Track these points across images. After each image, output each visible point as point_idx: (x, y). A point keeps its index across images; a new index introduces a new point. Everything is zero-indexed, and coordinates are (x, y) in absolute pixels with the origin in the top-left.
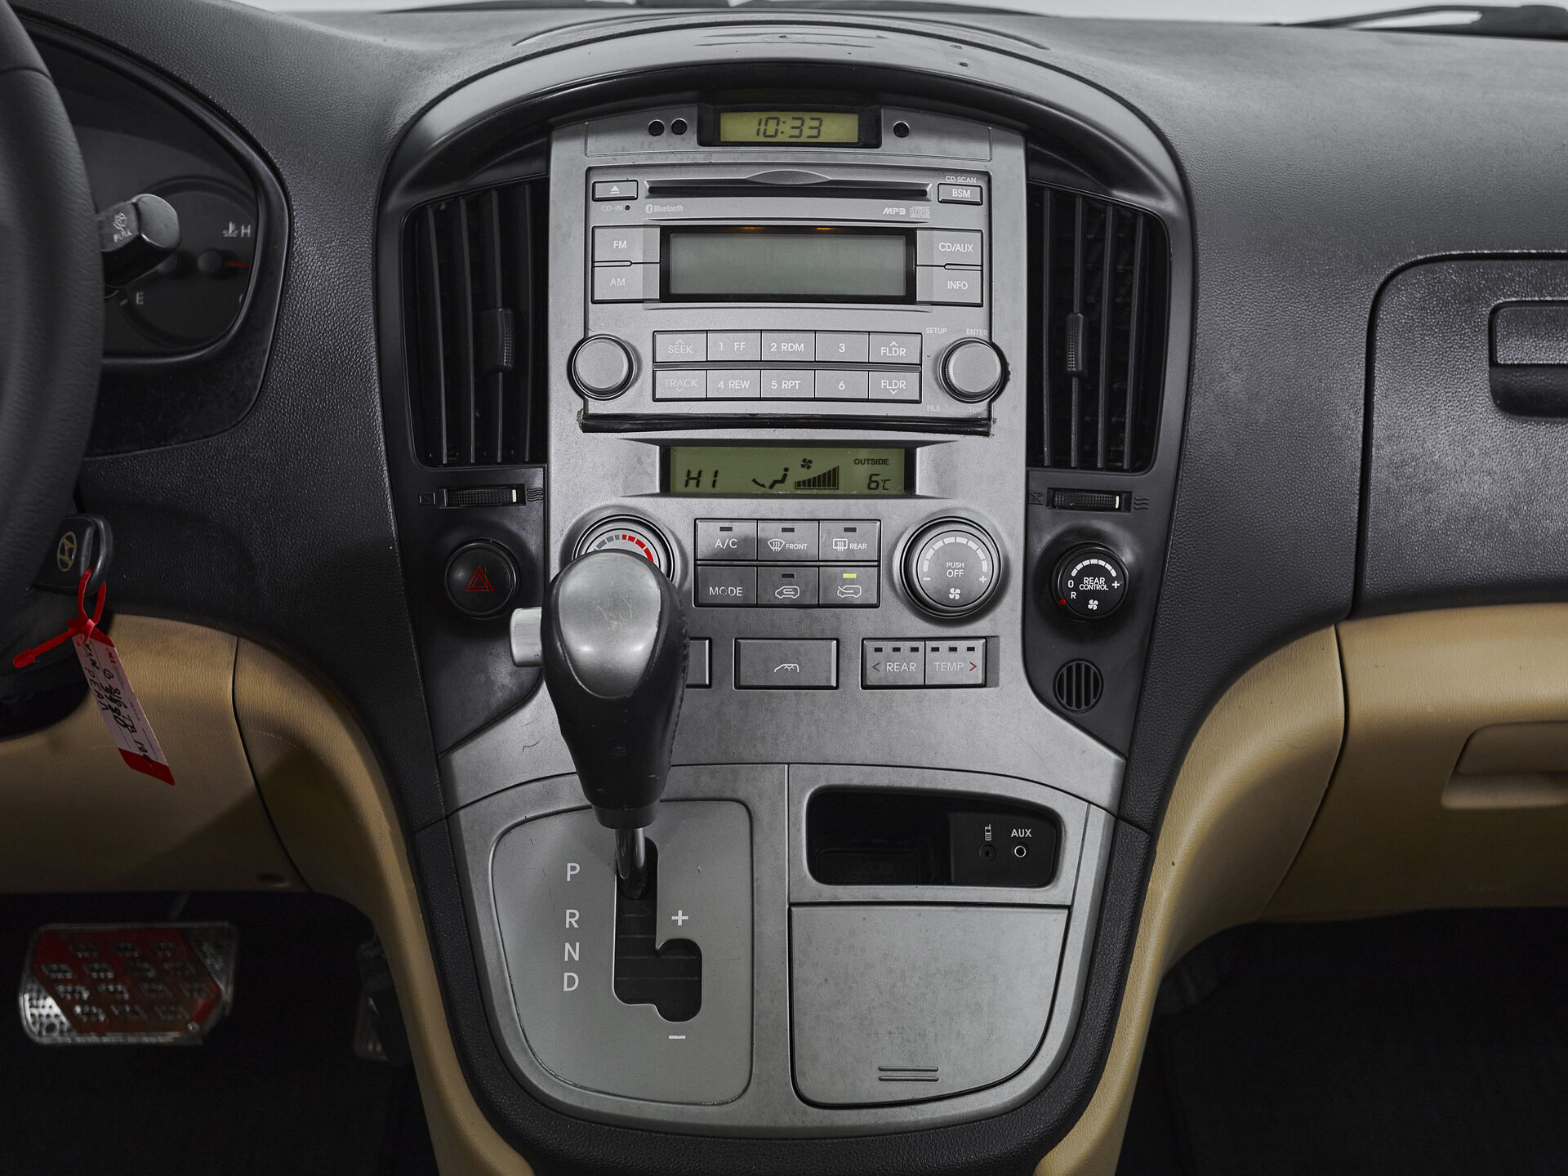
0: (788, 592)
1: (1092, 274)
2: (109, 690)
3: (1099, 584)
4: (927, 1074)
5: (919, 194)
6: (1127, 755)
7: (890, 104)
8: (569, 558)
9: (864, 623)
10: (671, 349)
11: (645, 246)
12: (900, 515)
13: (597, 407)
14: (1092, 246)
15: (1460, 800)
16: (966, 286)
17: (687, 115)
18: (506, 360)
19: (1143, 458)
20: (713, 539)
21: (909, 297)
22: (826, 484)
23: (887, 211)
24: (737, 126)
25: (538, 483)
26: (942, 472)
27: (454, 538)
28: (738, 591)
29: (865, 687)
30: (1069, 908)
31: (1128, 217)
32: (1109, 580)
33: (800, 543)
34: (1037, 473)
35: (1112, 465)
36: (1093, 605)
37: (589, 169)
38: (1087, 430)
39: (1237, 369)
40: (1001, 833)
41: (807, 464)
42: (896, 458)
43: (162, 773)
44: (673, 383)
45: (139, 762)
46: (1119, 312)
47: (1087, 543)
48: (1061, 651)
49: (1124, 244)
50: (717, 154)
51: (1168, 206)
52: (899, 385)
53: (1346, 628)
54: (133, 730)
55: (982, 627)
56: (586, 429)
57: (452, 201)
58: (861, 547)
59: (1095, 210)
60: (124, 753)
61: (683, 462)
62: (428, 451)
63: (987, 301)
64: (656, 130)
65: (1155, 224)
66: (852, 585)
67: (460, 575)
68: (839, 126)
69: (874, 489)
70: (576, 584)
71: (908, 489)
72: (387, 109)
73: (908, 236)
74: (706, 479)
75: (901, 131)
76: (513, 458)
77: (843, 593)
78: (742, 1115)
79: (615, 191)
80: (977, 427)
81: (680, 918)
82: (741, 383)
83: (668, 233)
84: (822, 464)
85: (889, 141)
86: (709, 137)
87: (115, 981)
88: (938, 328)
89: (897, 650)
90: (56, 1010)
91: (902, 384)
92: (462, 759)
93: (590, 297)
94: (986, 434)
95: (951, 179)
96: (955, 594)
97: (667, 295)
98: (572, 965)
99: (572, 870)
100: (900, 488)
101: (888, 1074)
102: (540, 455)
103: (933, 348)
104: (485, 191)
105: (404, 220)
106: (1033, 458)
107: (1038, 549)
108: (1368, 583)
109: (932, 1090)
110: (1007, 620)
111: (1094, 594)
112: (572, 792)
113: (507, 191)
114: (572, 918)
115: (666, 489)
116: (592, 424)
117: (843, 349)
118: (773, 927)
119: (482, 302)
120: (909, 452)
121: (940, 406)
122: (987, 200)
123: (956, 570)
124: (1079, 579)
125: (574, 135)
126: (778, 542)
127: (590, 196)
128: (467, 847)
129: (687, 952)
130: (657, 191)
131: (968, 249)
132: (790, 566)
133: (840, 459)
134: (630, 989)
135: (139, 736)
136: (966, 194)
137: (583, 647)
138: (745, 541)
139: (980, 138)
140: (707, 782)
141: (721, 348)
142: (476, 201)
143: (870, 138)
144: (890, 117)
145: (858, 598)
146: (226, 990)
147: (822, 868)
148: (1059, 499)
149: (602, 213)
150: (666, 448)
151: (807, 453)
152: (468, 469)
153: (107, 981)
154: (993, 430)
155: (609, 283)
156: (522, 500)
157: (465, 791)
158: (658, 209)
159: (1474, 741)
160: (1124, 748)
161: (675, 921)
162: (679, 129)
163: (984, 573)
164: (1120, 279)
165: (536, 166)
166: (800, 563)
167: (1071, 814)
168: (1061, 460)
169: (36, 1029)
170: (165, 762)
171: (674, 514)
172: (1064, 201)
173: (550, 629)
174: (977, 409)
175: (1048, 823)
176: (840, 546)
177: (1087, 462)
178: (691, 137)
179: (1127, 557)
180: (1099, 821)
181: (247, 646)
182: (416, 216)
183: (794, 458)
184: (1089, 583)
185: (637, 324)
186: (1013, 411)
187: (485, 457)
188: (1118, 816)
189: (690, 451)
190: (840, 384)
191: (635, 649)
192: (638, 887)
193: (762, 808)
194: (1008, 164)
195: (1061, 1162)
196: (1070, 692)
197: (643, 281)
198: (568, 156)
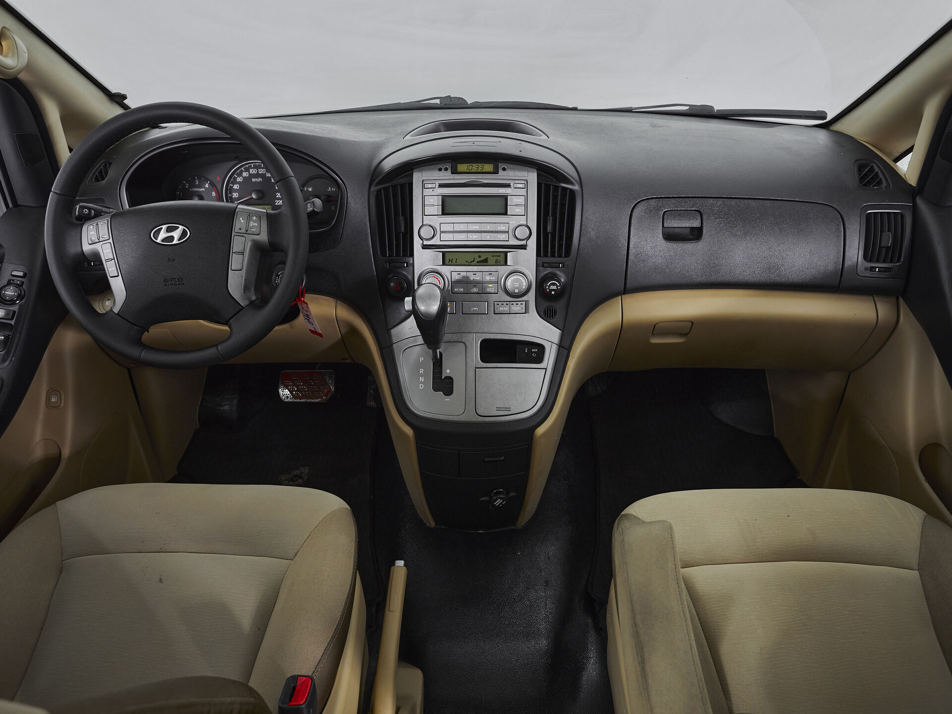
0: (475, 290)
1: (555, 205)
2: (307, 315)
3: (555, 287)
4: (508, 409)
5: (508, 186)
6: (562, 330)
7: (501, 162)
8: (419, 285)
9: (494, 297)
10: (445, 228)
11: (437, 201)
12: (503, 270)
13: (426, 243)
14: (555, 197)
15: (655, 341)
16: (520, 210)
17: (448, 166)
18: (403, 229)
19: (568, 254)
20: (456, 277)
21: (506, 213)
22: (484, 262)
23: (500, 191)
24: (462, 167)
25: (411, 262)
26: (515, 259)
27: (390, 276)
28: (462, 290)
29: (495, 314)
30: (546, 369)
31: (564, 189)
32: (557, 286)
33: (478, 278)
34: (539, 258)
35: (560, 256)
36: (553, 293)
37: (423, 180)
38: (553, 246)
39: (593, 230)
40: (530, 350)
41: (480, 257)
42: (503, 255)
43: (320, 335)
44: (445, 236)
45: (314, 332)
46: (562, 214)
47: (553, 276)
48: (545, 304)
49: (564, 196)
50: (456, 176)
51: (576, 187)
52: (503, 237)
53: (623, 296)
54: (313, 324)
55: (525, 298)
56: (423, 248)
57: (388, 187)
58: (493, 278)
59: (556, 188)
60: (310, 330)
61: (448, 257)
62: (383, 253)
63: (526, 214)
64: (440, 170)
65: (572, 191)
66: (491, 288)
67: (392, 284)
68: (489, 167)
69: (497, 264)
70: (421, 291)
71: (506, 263)
72: (371, 162)
73: (505, 198)
74: (454, 261)
75: (504, 169)
76: (405, 255)
77: (489, 290)
78: (463, 418)
79: (430, 186)
80: (524, 247)
81: (448, 371)
82: (463, 236)
83: (444, 197)
84: (483, 257)
85: (501, 172)
86: (454, 172)
87: (303, 385)
88: (513, 222)
89: (502, 304)
90: (289, 393)
91: (504, 236)
92: (394, 331)
93: (423, 214)
94: (526, 249)
95: (517, 182)
96: (517, 291)
97: (444, 213)
98: (422, 382)
99: (421, 359)
100: (503, 263)
101: (498, 409)
102: (412, 255)
103: (512, 227)
104: (396, 184)
105: (376, 193)
106: (537, 255)
107: (540, 278)
108: (628, 286)
109: (509, 413)
110: (531, 297)
111: (553, 290)
112: (420, 340)
113: (402, 185)
114: (422, 371)
115: (444, 264)
116: (425, 247)
117: (488, 228)
118: (471, 374)
119: (396, 216)
120: (506, 253)
121: (513, 242)
122: (527, 187)
123: (517, 285)
124: (549, 286)
125: (419, 171)
126: (472, 278)
127: (423, 187)
128: (395, 353)
129: (450, 379)
130: (441, 186)
131: (521, 200)
132: (475, 283)
133: (489, 256)
134: (436, 389)
135: (314, 326)
136: (521, 186)
137: (422, 307)
138: (464, 277)
139: (525, 171)
140: (455, 337)
141: (458, 227)
142: (394, 187)
143: (496, 172)
144: (501, 166)
145: (492, 291)
146: (332, 388)
147: (484, 359)
148: (546, 265)
149: (426, 192)
150: (444, 253)
151: (480, 254)
152: (394, 258)
153: (301, 385)
154: (527, 248)
155: (428, 210)
156: (407, 266)
157: (394, 340)
158: (441, 191)
159: (656, 326)
160: (562, 329)
161: (447, 372)
162: (446, 169)
163: (524, 285)
164: (563, 205)
165: (410, 179)
166: (478, 282)
167: (547, 346)
168: (546, 255)
169: (284, 398)
170: (320, 332)
171: (446, 270)
172: (547, 186)
173: (414, 302)
174: (523, 243)
175: (541, 348)
176: (488, 278)
177: (553, 255)
178: (449, 171)
179: (563, 280)
180: (555, 348)
181: (338, 302)
182: (379, 191)
183: (476, 256)
184: (552, 287)
185: (436, 221)
186: (532, 243)
187: (398, 255)
188: (560, 346)
189: (450, 254)
190: (488, 236)
191: (434, 308)
192: (438, 364)
193: (468, 344)
194: (532, 177)
195: (541, 430)
196: (547, 315)
197: (437, 210)
198: (418, 177)
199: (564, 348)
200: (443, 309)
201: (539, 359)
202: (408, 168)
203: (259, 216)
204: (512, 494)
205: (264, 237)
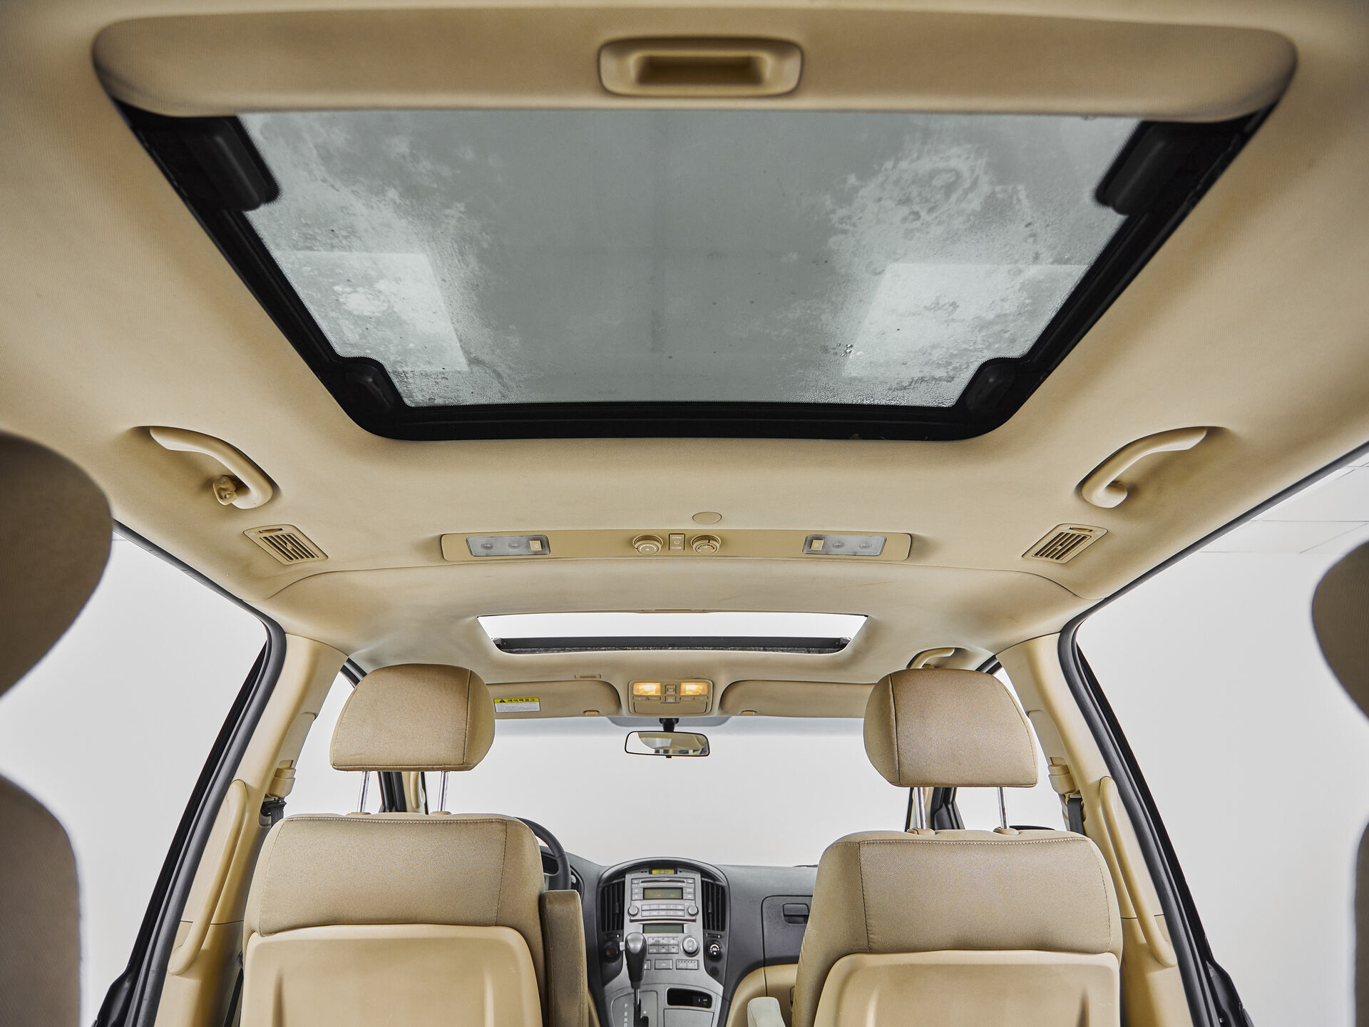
0: (663, 951)
1: (713, 894)
3: (716, 950)
5: (683, 882)
6: (724, 986)
7: (679, 867)
9: (676, 957)
10: (645, 908)
11: (641, 891)
12: (681, 936)
13: (632, 918)
14: (713, 890)
16: (691, 897)
17: (647, 869)
18: (617, 912)
19: (723, 929)
20: (651, 941)
22: (669, 930)
23: (679, 884)
24: (655, 871)
25: (623, 931)
26: (689, 929)
27: (608, 944)
28: (655, 950)
29: (677, 969)
30: (714, 1013)
31: (718, 886)
33: (665, 942)
34: (704, 930)
35: (718, 929)
36: (715, 953)
37: (632, 879)
38: (713, 922)
40: (702, 1000)
41: (666, 927)
42: (680, 926)
44: (645, 913)
46: (718, 901)
47: (715, 943)
48: (710, 964)
49: (718, 891)
50: (652, 876)
51: (724, 885)
52: (681, 913)
53: (766, 968)
55: (697, 957)
57: (610, 885)
58: (675, 942)
59: (712, 886)
61: (646, 927)
62: (604, 930)
63: (695, 899)
64: (643, 872)
65: (723, 888)
66: (674, 949)
68: (671, 872)
69: (677, 931)
71: (683, 932)
72: (599, 872)
73: (682, 889)
74: (650, 930)
75: (681, 872)
76: (618, 928)
77: (673, 951)
79: (636, 882)
80: (694, 921)
82: (656, 913)
83: (644, 889)
84: (668, 927)
85: (678, 873)
86: (650, 873)
88: (687, 904)
89: (682, 962)
92: (607, 987)
93: (631, 900)
95: (689, 879)
96: (692, 951)
97: (644, 899)
98: (626, 1017)
99: (626, 1005)
102: (623, 928)
103: (686, 907)
104: (614, 884)
105: (601, 891)
106: (704, 928)
107: (706, 942)
108: (766, 956)
110: (701, 956)
113: (618, 883)
114: (626, 1014)
115: (644, 932)
116: (631, 921)
117: (672, 907)
118: (661, 1013)
119: (614, 903)
120: (683, 925)
121: (687, 917)
122: (694, 883)
123: (691, 946)
124: (712, 949)
125: (629, 874)
126: (662, 941)
127: (632, 883)
128: (608, 1004)
129: (646, 1018)
130: (642, 882)
131: (692, 890)
132: (663, 945)
133: (672, 926)
136: (691, 882)
137: (631, 947)
138: (656, 941)
139: (693, 873)
140: (650, 988)
141: (653, 907)
142: (613, 887)
143: (676, 873)
144: (679, 869)
145: (675, 952)
147: (670, 1002)
148: (709, 934)
149: (634, 886)
150: (644, 925)
151: (667, 925)
152: (610, 931)
154: (697, 922)
155: (635, 897)
156: (619, 936)
157: (607, 994)
158: (643, 885)
161: (644, 1013)
162: (646, 872)
163: (696, 947)
164: (718, 899)
165: (623, 879)
166: (666, 945)
167: (713, 996)
168: (709, 928)
172: (707, 883)
173: (626, 943)
174: (694, 918)
175: (709, 997)
176: (672, 942)
177: (713, 929)
178: (648, 873)
179: (721, 946)
180: (720, 998)
182: (603, 889)
184: (714, 950)
185: (638, 904)
186: (700, 918)
187: (613, 929)
188: (723, 998)
189: (648, 926)
190: (672, 913)
191: (639, 946)
192: (638, 1009)
193: (659, 992)
194: (698, 877)
196: (713, 973)
197: (640, 896)
198: (628, 877)
199: (727, 1001)
200: (644, 949)
201: (709, 1005)
202: (621, 873)
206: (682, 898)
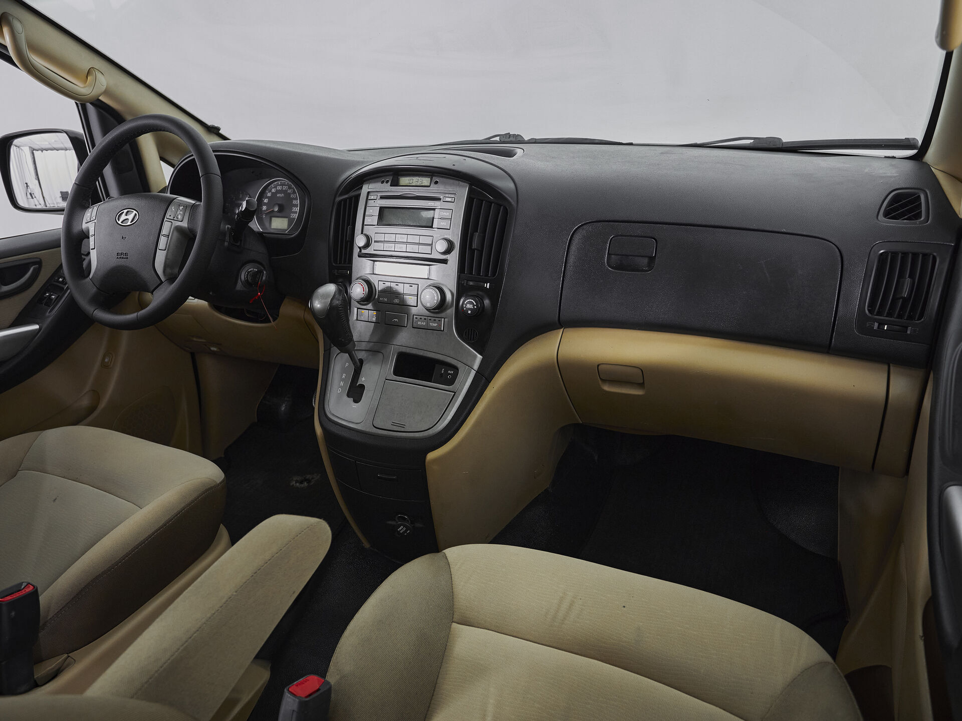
0: (397, 301)
3: (471, 307)
4: (403, 426)
5: (438, 199)
6: (484, 357)
9: (414, 311)
10: (378, 237)
11: (376, 212)
13: (362, 251)
14: (487, 213)
15: (607, 388)
16: (445, 223)
17: (390, 179)
19: (494, 273)
20: (382, 286)
23: (429, 203)
24: (404, 180)
28: (386, 300)
30: (455, 393)
31: (498, 206)
32: (474, 306)
33: (400, 289)
34: (461, 275)
35: (485, 275)
36: (469, 312)
37: (369, 192)
38: (478, 264)
40: (446, 371)
44: (380, 246)
49: (496, 213)
50: (395, 189)
53: (565, 329)
55: (443, 315)
56: (360, 257)
57: (347, 197)
58: (413, 291)
63: (450, 228)
64: (383, 182)
65: (505, 209)
66: (411, 301)
68: (426, 181)
73: (433, 210)
75: (436, 183)
77: (409, 302)
79: (372, 198)
80: (445, 262)
81: (363, 379)
83: (381, 208)
86: (394, 184)
88: (437, 235)
89: (421, 319)
91: (427, 249)
93: (364, 224)
94: (446, 264)
95: (447, 195)
96: (429, 305)
97: (380, 224)
98: (341, 387)
99: (347, 365)
101: (394, 424)
102: (351, 263)
103: (436, 240)
104: (351, 198)
105: (337, 204)
106: (460, 271)
108: (562, 320)
109: (403, 430)
110: (450, 313)
111: (470, 309)
113: (355, 198)
114: (344, 376)
116: (361, 255)
117: (415, 239)
118: (381, 383)
122: (455, 200)
123: (429, 298)
125: (367, 183)
126: (395, 288)
127: (367, 199)
128: (331, 357)
129: (362, 387)
130: (382, 198)
131: (447, 214)
132: (397, 294)
134: (349, 394)
136: (449, 199)
138: (388, 287)
139: (456, 185)
141: (388, 238)
143: (429, 184)
144: (435, 179)
145: (412, 304)
147: (396, 373)
149: (369, 203)
152: (341, 265)
154: (448, 263)
155: (368, 220)
156: (350, 273)
158: (380, 202)
162: (387, 182)
163: (436, 299)
165: (359, 191)
166: (399, 294)
167: (461, 369)
168: (470, 273)
172: (478, 199)
174: (445, 257)
175: (457, 370)
176: (409, 290)
177: (478, 273)
178: (389, 183)
179: (486, 301)
180: (473, 373)
182: (340, 203)
184: (469, 306)
185: (371, 231)
186: (454, 258)
188: (479, 372)
190: (414, 248)
192: (358, 371)
193: (385, 355)
194: (463, 192)
195: (431, 456)
196: (467, 337)
197: (375, 220)
198: (365, 189)
202: (360, 180)
203: (186, 206)
204: (418, 525)
205: (184, 224)
206: (432, 227)
